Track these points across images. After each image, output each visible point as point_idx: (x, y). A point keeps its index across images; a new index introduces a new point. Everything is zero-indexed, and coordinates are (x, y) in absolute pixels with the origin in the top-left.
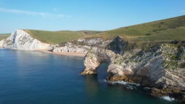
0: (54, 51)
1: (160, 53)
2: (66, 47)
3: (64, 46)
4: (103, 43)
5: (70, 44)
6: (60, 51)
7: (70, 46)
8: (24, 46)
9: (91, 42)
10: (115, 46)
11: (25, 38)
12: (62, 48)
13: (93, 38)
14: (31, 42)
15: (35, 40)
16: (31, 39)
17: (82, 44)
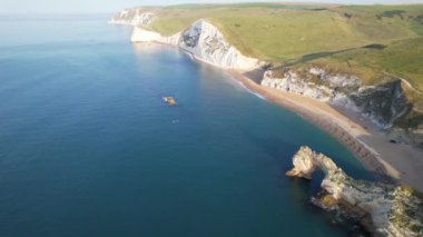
0: (263, 83)
1: (392, 198)
2: (285, 80)
3: (282, 77)
4: (360, 89)
5: (294, 75)
6: (273, 86)
7: (293, 80)
8: (212, 57)
9: (336, 80)
10: (383, 104)
11: (215, 40)
12: (277, 81)
13: (342, 72)
14: (225, 51)
15: (232, 50)
16: (226, 44)
17: (318, 80)
